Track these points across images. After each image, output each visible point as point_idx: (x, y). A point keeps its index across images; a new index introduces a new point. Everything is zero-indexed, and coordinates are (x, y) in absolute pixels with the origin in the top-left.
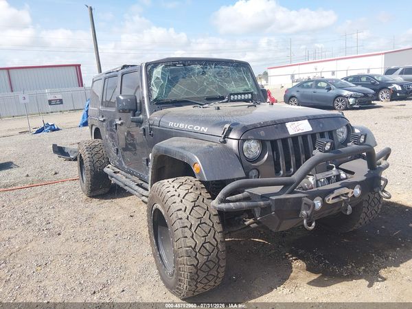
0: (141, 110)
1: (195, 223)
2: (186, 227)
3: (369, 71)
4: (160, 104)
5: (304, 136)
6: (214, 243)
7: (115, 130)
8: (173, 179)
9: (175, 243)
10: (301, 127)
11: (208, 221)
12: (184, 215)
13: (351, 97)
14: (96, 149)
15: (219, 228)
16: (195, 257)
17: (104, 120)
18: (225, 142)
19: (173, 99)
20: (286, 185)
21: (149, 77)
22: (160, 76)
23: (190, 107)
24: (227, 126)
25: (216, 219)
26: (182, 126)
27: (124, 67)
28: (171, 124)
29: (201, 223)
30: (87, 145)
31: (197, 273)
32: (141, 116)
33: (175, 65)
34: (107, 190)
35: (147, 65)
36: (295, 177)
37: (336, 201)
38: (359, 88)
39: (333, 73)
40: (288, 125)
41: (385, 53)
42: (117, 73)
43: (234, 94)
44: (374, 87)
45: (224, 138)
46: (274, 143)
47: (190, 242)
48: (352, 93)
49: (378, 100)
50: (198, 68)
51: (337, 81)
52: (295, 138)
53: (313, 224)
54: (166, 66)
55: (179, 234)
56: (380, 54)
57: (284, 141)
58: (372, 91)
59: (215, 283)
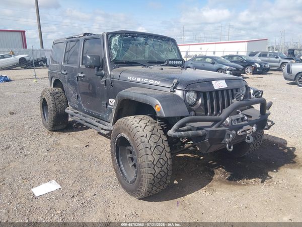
0: (102, 67)
1: (153, 145)
2: (148, 147)
3: (237, 53)
4: (118, 63)
5: (222, 91)
6: (166, 159)
7: (76, 81)
8: (134, 116)
9: (139, 159)
10: (221, 85)
11: (161, 145)
12: (146, 140)
13: (228, 70)
14: (58, 95)
15: (168, 149)
16: (154, 168)
17: (66, 74)
18: (174, 91)
19: (127, 60)
20: (216, 121)
21: (109, 44)
22: (117, 43)
23: (140, 67)
24: (176, 81)
25: (166, 144)
26: (139, 79)
27: (85, 34)
28: (130, 78)
29: (157, 146)
30: (51, 91)
31: (154, 180)
32: (103, 71)
33: (127, 36)
34: (65, 126)
35: (108, 34)
36: (222, 116)
37: (243, 133)
38: (233, 64)
39: (214, 53)
40: (213, 82)
41: (248, 41)
42: (79, 39)
43: (171, 60)
44: (242, 64)
45: (174, 88)
46: (204, 93)
47: (150, 158)
48: (229, 67)
49: (245, 73)
50: (142, 39)
51: (218, 58)
52: (217, 91)
53: (232, 147)
54: (121, 36)
55: (143, 152)
56: (244, 42)
57: (211, 93)
58: (242, 67)
59: (163, 187)
